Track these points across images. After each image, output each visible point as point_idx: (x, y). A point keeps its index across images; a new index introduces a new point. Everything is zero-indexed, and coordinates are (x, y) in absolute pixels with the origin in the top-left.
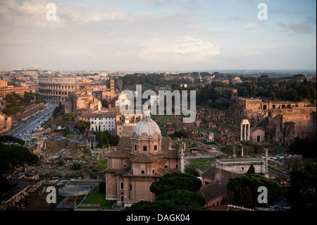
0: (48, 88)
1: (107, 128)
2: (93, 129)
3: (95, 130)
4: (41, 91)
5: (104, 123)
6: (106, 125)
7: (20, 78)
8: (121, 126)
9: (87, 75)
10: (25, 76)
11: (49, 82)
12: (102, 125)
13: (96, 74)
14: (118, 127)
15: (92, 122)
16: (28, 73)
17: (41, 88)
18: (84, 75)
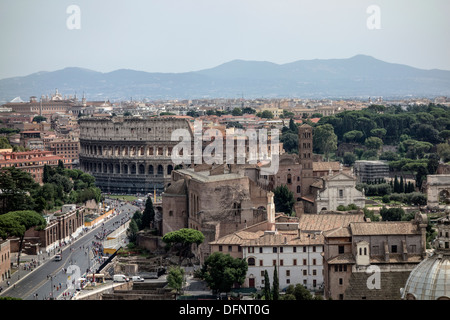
0: (107, 154)
1: (297, 279)
2: (252, 281)
3: (259, 284)
4: (86, 163)
5: (288, 262)
6: (293, 270)
7: (27, 126)
8: (344, 275)
9: (219, 114)
10: (39, 120)
11: (111, 135)
12: (282, 271)
13: (248, 111)
14: (335, 276)
15: (252, 262)
16: (45, 112)
17: (88, 154)
18: (210, 113)
